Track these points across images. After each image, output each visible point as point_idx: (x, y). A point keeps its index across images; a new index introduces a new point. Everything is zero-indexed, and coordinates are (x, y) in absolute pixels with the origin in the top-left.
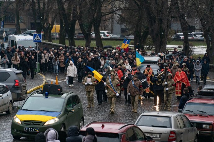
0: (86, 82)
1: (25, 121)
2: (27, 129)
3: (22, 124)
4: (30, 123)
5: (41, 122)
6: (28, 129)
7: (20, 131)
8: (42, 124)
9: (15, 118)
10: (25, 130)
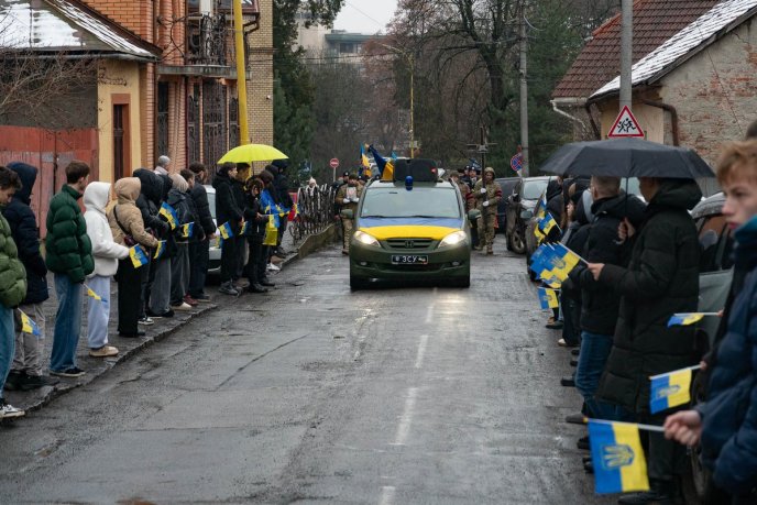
0: (345, 197)
1: (390, 241)
2: (397, 259)
3: (383, 247)
4: (403, 244)
5: (429, 240)
6: (401, 259)
7: (378, 264)
8: (433, 244)
9: (360, 236)
10: (394, 260)
